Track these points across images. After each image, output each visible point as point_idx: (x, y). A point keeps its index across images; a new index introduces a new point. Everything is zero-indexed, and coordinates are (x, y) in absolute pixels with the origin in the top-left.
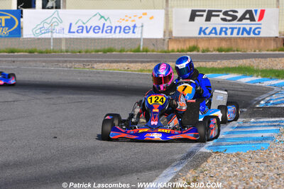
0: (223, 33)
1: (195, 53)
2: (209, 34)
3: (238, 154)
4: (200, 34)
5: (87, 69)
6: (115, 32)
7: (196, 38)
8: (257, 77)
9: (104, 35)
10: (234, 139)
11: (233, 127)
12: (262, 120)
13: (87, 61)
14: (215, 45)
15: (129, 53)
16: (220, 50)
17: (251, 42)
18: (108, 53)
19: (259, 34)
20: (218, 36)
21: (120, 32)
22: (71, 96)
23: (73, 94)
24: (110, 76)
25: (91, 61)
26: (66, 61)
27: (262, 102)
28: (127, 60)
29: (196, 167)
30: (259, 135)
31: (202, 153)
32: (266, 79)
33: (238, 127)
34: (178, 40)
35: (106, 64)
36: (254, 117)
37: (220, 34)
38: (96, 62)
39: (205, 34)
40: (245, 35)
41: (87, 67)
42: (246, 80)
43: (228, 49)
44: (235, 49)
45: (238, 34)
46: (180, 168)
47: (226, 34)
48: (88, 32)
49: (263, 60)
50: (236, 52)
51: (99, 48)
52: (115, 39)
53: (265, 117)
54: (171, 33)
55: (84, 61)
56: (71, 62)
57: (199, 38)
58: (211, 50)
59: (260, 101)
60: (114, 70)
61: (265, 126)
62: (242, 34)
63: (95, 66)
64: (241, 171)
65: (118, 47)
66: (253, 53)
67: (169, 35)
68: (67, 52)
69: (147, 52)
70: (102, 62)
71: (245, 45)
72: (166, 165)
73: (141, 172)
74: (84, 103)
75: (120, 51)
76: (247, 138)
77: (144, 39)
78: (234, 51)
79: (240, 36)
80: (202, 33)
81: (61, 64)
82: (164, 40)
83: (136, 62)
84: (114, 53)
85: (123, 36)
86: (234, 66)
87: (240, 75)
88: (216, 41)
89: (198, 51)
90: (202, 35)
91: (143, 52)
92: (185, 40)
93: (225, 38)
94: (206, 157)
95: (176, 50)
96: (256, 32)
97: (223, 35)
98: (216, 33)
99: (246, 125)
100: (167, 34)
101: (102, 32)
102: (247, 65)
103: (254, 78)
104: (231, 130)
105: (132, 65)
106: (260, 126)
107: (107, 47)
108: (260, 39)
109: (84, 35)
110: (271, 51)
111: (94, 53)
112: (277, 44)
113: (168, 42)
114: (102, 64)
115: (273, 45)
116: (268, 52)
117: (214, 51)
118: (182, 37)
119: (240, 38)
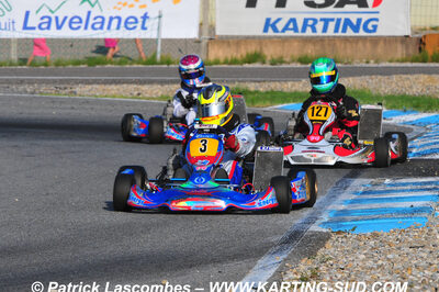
0: (309, 29)
1: (257, 65)
2: (283, 31)
3: (375, 235)
4: (266, 30)
5: (64, 94)
6: (109, 28)
7: (259, 37)
11: (356, 193)
12: (404, 180)
13: (61, 82)
14: (295, 50)
15: (135, 66)
16: (303, 61)
17: (360, 44)
18: (98, 66)
19: (374, 31)
20: (300, 34)
21: (118, 28)
23: (56, 139)
24: (110, 107)
25: (68, 82)
26: (22, 82)
28: (134, 78)
29: (311, 254)
31: (315, 234)
33: (364, 193)
34: (225, 41)
35: (97, 86)
36: (389, 176)
37: (304, 30)
39: (275, 30)
40: (350, 32)
41: (64, 92)
45: (336, 30)
46: (285, 256)
47: (314, 30)
48: (59, 27)
49: (384, 78)
51: (81, 58)
53: (409, 176)
54: (212, 29)
55: (55, 82)
56: (31, 82)
57: (264, 38)
58: (287, 60)
60: (114, 97)
61: (412, 190)
62: (344, 30)
63: (78, 89)
64: (389, 259)
66: (364, 65)
67: (210, 32)
69: (168, 63)
71: (349, 52)
77: (163, 40)
79: (340, 34)
80: (270, 29)
81: (14, 87)
82: (199, 42)
83: (151, 82)
84: (109, 66)
85: (124, 34)
88: (296, 44)
89: (264, 63)
90: (270, 32)
91: (162, 63)
92: (239, 41)
93: (312, 37)
94: (321, 239)
95: (222, 60)
96: (370, 27)
97: (309, 32)
98: (296, 29)
99: (378, 188)
100: (206, 31)
101: (86, 28)
104: (354, 197)
105: (145, 88)
106: (403, 191)
108: (376, 41)
109: (53, 33)
110: (398, 61)
111: (71, 66)
112: (407, 48)
113: (208, 45)
114: (90, 87)
115: (400, 52)
116: (393, 65)
117: (293, 61)
118: (233, 37)
119: (339, 37)
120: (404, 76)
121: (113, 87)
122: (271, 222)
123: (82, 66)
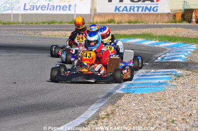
0: (132, 10)
1: (112, 24)
2: (122, 11)
3: (142, 95)
4: (115, 11)
5: (37, 35)
6: (56, 10)
7: (113, 14)
8: (156, 41)
9: (49, 12)
10: (139, 84)
11: (139, 76)
12: (159, 71)
13: (37, 30)
14: (126, 18)
15: (66, 24)
16: (129, 22)
17: (151, 16)
18: (52, 24)
19: (157, 11)
20: (128, 12)
21: (60, 10)
22: (26, 54)
23: (27, 53)
24: (53, 40)
25: (39, 30)
26: (22, 30)
27: (159, 58)
28: (65, 29)
29: (113, 103)
30: (157, 81)
31: (117, 94)
32: (161, 42)
33: (142, 76)
34: (100, 15)
35: (50, 32)
36: (153, 68)
37: (130, 11)
38: (43, 30)
39: (119, 11)
40: (147, 12)
41: (37, 34)
42: (148, 43)
43: (135, 21)
44: (140, 21)
45: (142, 11)
46: (103, 104)
47: (134, 11)
48: (37, 9)
49: (159, 29)
50: (141, 24)
51: (45, 21)
52: (57, 15)
53: (161, 68)
54: (95, 10)
55: (34, 30)
56: (25, 30)
57: (115, 14)
58: (123, 22)
59: (158, 57)
60: (56, 36)
61: (161, 75)
63: (42, 33)
64: (145, 106)
65: (58, 20)
66: (152, 24)
68: (22, 23)
70: (47, 30)
71: (147, 19)
72: (92, 102)
73: (75, 107)
74: (35, 59)
75: (60, 23)
76: (148, 83)
77: (76, 14)
78: (139, 23)
79: (144, 12)
80: (117, 10)
81: (18, 32)
82: (91, 15)
83: (71, 30)
84: (56, 24)
85: (62, 12)
86: (139, 33)
87: (144, 40)
88: (127, 16)
89: (114, 23)
90: (117, 12)
92: (105, 15)
93: (133, 14)
94: (120, 96)
95: (99, 22)
96: (155, 10)
97: (132, 12)
98: (127, 10)
99: (148, 74)
100: (93, 11)
101: (47, 10)
102: (149, 32)
103: (153, 42)
104: (138, 77)
105: (68, 33)
106: (157, 75)
107: (50, 20)
108: (157, 15)
109: (35, 12)
110: (165, 22)
111: (41, 24)
112: (169, 18)
113: (93, 16)
114: (47, 32)
115: (166, 19)
116: (163, 24)
117: (126, 23)
118: (103, 13)
119: (143, 14)
120: (167, 28)
121: (56, 32)
122: (101, 88)
123: (46, 24)
